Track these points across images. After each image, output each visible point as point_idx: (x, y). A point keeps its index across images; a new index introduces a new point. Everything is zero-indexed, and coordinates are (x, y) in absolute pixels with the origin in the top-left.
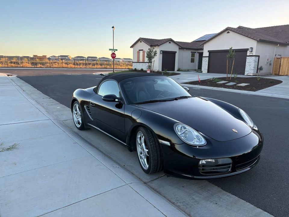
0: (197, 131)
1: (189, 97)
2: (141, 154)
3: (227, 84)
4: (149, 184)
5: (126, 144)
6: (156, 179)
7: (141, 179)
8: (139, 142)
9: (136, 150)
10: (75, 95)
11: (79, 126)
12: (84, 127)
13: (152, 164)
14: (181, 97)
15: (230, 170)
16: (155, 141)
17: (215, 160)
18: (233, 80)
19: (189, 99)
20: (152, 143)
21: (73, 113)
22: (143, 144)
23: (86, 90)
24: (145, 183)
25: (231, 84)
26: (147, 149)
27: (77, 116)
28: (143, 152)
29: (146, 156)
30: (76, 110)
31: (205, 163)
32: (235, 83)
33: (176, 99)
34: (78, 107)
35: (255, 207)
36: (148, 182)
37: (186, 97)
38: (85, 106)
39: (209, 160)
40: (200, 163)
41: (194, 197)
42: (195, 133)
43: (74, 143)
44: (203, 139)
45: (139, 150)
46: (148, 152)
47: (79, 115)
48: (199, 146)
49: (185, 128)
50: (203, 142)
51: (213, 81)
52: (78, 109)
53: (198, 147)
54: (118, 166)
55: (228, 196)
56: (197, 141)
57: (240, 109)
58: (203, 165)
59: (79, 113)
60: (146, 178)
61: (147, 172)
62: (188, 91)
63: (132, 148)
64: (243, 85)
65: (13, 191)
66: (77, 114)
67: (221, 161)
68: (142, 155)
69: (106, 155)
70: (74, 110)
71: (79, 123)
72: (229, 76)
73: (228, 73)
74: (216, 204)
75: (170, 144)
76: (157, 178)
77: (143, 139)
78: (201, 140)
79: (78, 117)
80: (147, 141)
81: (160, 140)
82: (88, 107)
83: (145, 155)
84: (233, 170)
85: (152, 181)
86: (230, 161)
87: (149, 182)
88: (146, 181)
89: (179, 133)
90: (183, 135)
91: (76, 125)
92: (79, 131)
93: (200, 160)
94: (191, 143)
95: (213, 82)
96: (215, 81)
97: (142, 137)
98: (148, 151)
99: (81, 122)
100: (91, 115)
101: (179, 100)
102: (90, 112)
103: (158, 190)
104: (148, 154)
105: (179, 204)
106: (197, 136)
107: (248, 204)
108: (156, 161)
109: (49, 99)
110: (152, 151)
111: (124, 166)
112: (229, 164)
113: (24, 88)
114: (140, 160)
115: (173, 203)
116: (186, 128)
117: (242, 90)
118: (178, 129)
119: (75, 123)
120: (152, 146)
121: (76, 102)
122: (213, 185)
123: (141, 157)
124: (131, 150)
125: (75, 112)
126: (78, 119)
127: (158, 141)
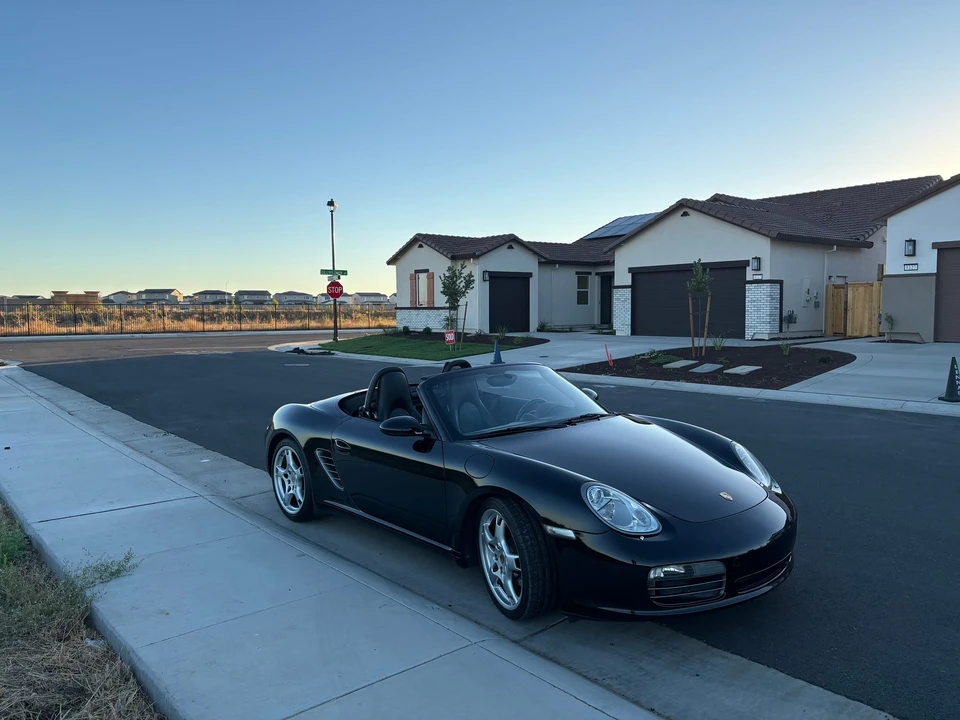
0: (639, 500)
1: (603, 416)
2: (496, 569)
3: (697, 370)
5: (450, 549)
6: (541, 631)
7: (503, 633)
8: (489, 539)
9: (477, 561)
10: (279, 423)
11: (293, 510)
12: (314, 511)
13: (530, 593)
14: (582, 417)
15: (722, 592)
16: (534, 530)
17: (684, 567)
18: (710, 355)
19: (602, 420)
20: (528, 536)
21: (275, 474)
22: (503, 543)
24: (515, 641)
25: (707, 368)
26: (513, 552)
27: (286, 483)
28: (500, 564)
29: (511, 573)
30: (284, 465)
31: (662, 575)
32: (719, 366)
33: (571, 422)
34: (293, 454)
35: (789, 677)
36: (521, 641)
37: (595, 415)
38: (317, 452)
39: (672, 569)
40: (652, 576)
41: (641, 664)
42: (634, 505)
43: (299, 556)
44: (653, 519)
45: (488, 560)
46: (516, 560)
47: (293, 479)
48: (645, 536)
49: (607, 494)
50: (654, 525)
51: (653, 362)
52: (291, 462)
53: (642, 538)
55: (724, 657)
56: (638, 525)
57: (734, 442)
58: (659, 582)
59: (298, 471)
60: (517, 630)
61: (514, 616)
62: (596, 400)
63: (467, 559)
64: (744, 369)
65: (194, 672)
66: (286, 476)
67: (701, 569)
68: (498, 573)
70: (277, 466)
71: (294, 501)
72: (700, 342)
73: (696, 335)
74: (698, 675)
75: (575, 533)
76: (543, 630)
77: (500, 529)
78: (647, 520)
79: (291, 485)
80: (515, 532)
81: (549, 528)
82: (324, 454)
83: (510, 570)
84: (731, 592)
85: (532, 635)
86: (721, 568)
87: (525, 638)
88: (517, 637)
89: (597, 509)
90: (604, 511)
91: (285, 508)
92: (296, 524)
93: (649, 569)
94: (625, 529)
95: (652, 365)
96: (657, 361)
97: (499, 525)
98: (517, 557)
99: (299, 497)
100: (335, 475)
101: (579, 425)
102: (333, 468)
103: (551, 655)
104: (518, 566)
105: (608, 681)
106: (638, 513)
107: (773, 670)
108: (541, 582)
109: (165, 437)
110: (529, 556)
111: (450, 606)
112: (719, 576)
113: (69, 405)
114: (492, 587)
115: (595, 681)
116: (609, 495)
117: (740, 386)
118: (591, 497)
119: (282, 502)
120: (529, 543)
121: (286, 441)
122: (685, 637)
123: (494, 579)
124: (464, 564)
125: (282, 471)
126: (291, 492)
127: (544, 531)
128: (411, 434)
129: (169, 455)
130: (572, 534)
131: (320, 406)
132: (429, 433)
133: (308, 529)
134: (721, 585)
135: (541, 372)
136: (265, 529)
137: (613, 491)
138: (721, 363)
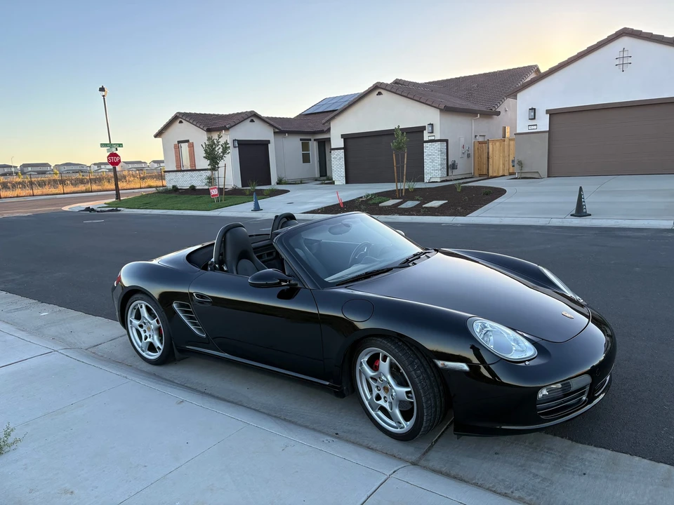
0: (512, 329)
2: (378, 399)
3: (403, 206)
4: (422, 462)
5: (328, 383)
6: (429, 449)
7: (399, 457)
8: (369, 373)
10: (126, 282)
11: (154, 356)
13: (425, 418)
15: (584, 398)
17: (562, 384)
18: (409, 195)
21: (129, 326)
22: (388, 377)
23: (155, 262)
24: (414, 464)
25: (410, 204)
26: (402, 383)
27: (142, 333)
28: (383, 394)
30: (138, 317)
31: (548, 394)
32: (418, 202)
33: (409, 261)
34: (147, 307)
35: (653, 462)
36: (418, 461)
38: (174, 305)
40: (540, 395)
41: (533, 471)
44: (527, 344)
46: (408, 392)
47: (150, 329)
48: (528, 361)
49: (485, 326)
51: (371, 202)
52: (145, 314)
53: (527, 363)
54: (329, 438)
55: (593, 452)
56: (519, 351)
59: (154, 322)
64: (436, 204)
66: (141, 326)
67: (575, 384)
68: (380, 402)
70: (131, 318)
71: (151, 347)
72: (403, 186)
73: (399, 181)
74: (584, 474)
75: (469, 366)
76: (430, 447)
79: (147, 334)
81: (440, 363)
82: (181, 306)
83: (397, 400)
84: (591, 398)
85: (424, 454)
86: (589, 380)
87: (420, 459)
88: (414, 458)
91: (144, 354)
92: (156, 367)
93: (538, 389)
95: (370, 205)
96: (373, 201)
97: (384, 360)
98: (409, 389)
100: (195, 324)
102: (193, 318)
103: (453, 473)
104: (410, 397)
105: (517, 494)
106: (515, 340)
107: (637, 458)
108: (434, 409)
111: (337, 434)
112: (584, 387)
115: (505, 495)
117: (437, 216)
118: (477, 330)
119: (139, 350)
121: (136, 296)
123: (375, 406)
125: (136, 323)
126: (148, 340)
127: (436, 365)
128: (279, 284)
129: (7, 312)
130: (465, 367)
131: (170, 261)
132: (297, 282)
133: (170, 371)
134: (583, 394)
136: (133, 378)
137: (489, 323)
138: (418, 200)
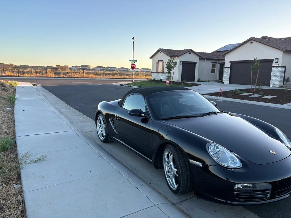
0: (231, 151)
1: (218, 113)
2: (169, 172)
3: (252, 96)
4: (178, 205)
5: (152, 161)
7: (169, 200)
8: (167, 160)
9: (162, 167)
10: (99, 108)
11: (102, 138)
12: (108, 139)
13: (181, 185)
14: (209, 113)
15: (268, 196)
16: (185, 161)
17: (252, 185)
18: (257, 91)
19: (218, 115)
20: (182, 163)
21: (97, 125)
22: (172, 163)
23: (111, 102)
24: (173, 204)
25: (256, 96)
26: (176, 168)
27: (101, 129)
28: (170, 171)
29: (174, 176)
30: (100, 123)
31: (241, 187)
32: (260, 95)
33: (205, 115)
34: (103, 119)
36: (176, 204)
37: (215, 112)
38: (110, 119)
39: (246, 185)
40: (236, 187)
42: (229, 154)
43: (99, 157)
44: (238, 161)
45: (166, 168)
46: (176, 171)
47: (103, 127)
48: (234, 169)
49: (218, 148)
50: (238, 164)
51: (236, 93)
52: (102, 122)
53: (233, 170)
54: (144, 184)
56: (231, 163)
57: (275, 127)
58: (239, 190)
59: (104, 125)
60: (175, 198)
61: (175, 192)
62: (216, 106)
63: (158, 165)
64: (269, 97)
66: (101, 126)
67: (259, 187)
68: (169, 174)
69: (131, 171)
70: (98, 123)
71: (103, 136)
72: (253, 87)
75: (202, 165)
76: (186, 200)
77: (171, 157)
78: (235, 161)
79: (102, 130)
80: (177, 160)
81: (191, 160)
82: (112, 120)
83: (174, 174)
84: (272, 197)
85: (181, 202)
86: (269, 186)
87: (178, 203)
88: (175, 202)
89: (212, 154)
90: (215, 155)
91: (100, 137)
92: (103, 143)
93: (235, 184)
94: (225, 165)
95: (236, 94)
96: (238, 93)
97: (171, 155)
98: (177, 170)
99: (104, 134)
100: (115, 128)
101: (208, 116)
102: (114, 126)
103: (188, 213)
104: (177, 174)
106: (231, 157)
108: (186, 182)
109: (72, 110)
110: (181, 171)
111: (150, 184)
112: (268, 190)
113: (49, 98)
114: (167, 179)
116: (219, 149)
117: (268, 103)
118: (210, 149)
119: (99, 135)
120: (182, 166)
121: (100, 114)
122: (249, 211)
123: (168, 176)
124: (157, 168)
125: (99, 124)
126: (102, 132)
127: (189, 162)
128: (140, 116)
129: (71, 116)
130: (200, 164)
131: (113, 103)
132: (147, 116)
133: (107, 146)
134: (268, 193)
135: (194, 94)
136: (91, 145)
